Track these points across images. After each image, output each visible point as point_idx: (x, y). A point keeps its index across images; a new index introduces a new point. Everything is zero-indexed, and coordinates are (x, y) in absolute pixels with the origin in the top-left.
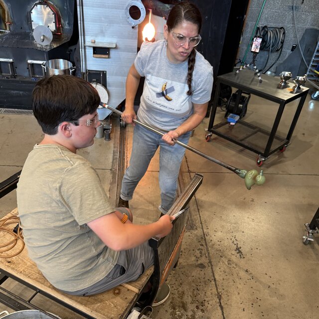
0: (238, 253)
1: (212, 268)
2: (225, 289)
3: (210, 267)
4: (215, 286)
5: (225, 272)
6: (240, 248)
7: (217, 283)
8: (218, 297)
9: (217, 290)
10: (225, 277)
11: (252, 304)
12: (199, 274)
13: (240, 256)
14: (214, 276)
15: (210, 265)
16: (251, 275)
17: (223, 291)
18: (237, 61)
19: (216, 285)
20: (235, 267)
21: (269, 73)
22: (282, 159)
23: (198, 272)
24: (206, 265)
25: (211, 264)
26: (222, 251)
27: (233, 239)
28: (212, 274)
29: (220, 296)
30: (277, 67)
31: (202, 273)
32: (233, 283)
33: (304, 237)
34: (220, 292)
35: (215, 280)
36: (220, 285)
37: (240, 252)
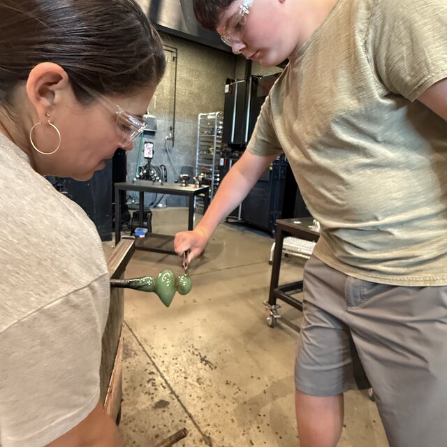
0: (205, 365)
1: (179, 401)
2: (211, 424)
3: (176, 400)
4: (193, 426)
5: (200, 398)
6: (205, 357)
7: (195, 419)
8: (206, 443)
9: (200, 430)
10: (203, 405)
11: (258, 428)
12: (162, 418)
13: (210, 366)
14: (186, 411)
15: (174, 397)
16: (236, 387)
17: (209, 429)
18: (127, 197)
19: (195, 424)
20: (210, 384)
21: (160, 205)
22: (205, 260)
23: (160, 416)
24: (167, 399)
25: (175, 395)
26: (183, 370)
27: (192, 350)
28: (182, 409)
29: (209, 438)
30: (166, 200)
31: (166, 414)
32: (218, 408)
33: (268, 319)
34: (206, 431)
35: (190, 416)
36: (200, 421)
37: (207, 362)
